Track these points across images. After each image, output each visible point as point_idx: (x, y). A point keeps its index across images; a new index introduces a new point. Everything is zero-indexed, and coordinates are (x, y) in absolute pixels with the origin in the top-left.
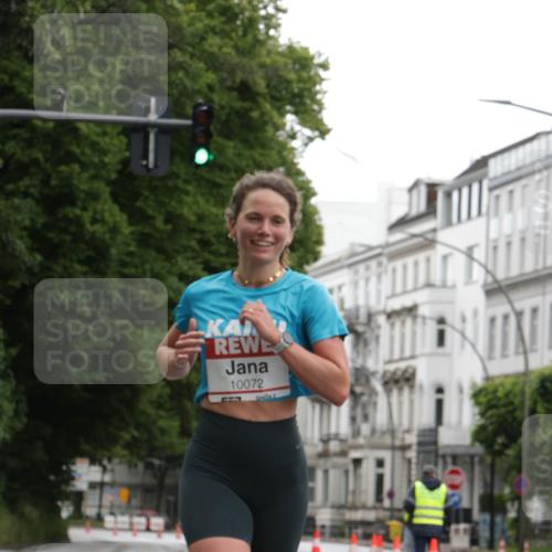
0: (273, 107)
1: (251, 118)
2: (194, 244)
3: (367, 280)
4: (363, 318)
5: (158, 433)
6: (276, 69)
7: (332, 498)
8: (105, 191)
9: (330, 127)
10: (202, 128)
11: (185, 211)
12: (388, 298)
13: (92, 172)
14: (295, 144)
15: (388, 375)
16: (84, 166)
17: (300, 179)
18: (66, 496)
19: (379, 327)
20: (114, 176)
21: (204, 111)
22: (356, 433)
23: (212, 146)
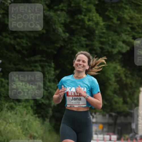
2: (129, 29)
5: (114, 103)
8: (93, 8)
11: (125, 16)
13: (88, 1)
20: (97, 2)
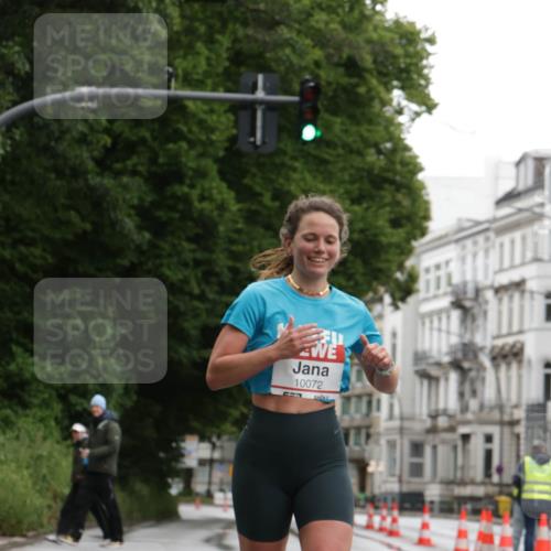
0: (380, 82)
1: (357, 94)
3: (475, 255)
4: (471, 293)
6: (383, 45)
7: (441, 473)
8: (213, 168)
9: (436, 101)
10: (309, 105)
12: (496, 273)
13: (199, 149)
14: (402, 119)
15: (497, 350)
16: (192, 144)
17: (408, 154)
18: (176, 473)
19: (486, 302)
20: (221, 154)
21: (311, 87)
22: (465, 409)
23: (319, 122)
